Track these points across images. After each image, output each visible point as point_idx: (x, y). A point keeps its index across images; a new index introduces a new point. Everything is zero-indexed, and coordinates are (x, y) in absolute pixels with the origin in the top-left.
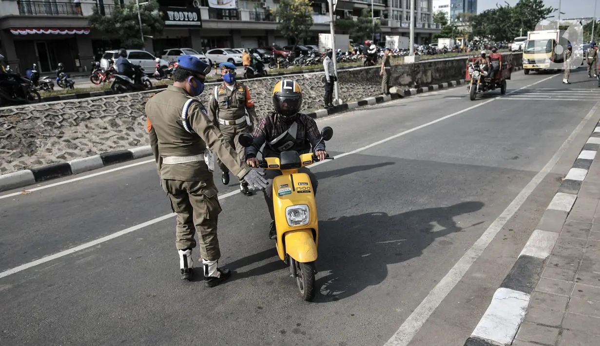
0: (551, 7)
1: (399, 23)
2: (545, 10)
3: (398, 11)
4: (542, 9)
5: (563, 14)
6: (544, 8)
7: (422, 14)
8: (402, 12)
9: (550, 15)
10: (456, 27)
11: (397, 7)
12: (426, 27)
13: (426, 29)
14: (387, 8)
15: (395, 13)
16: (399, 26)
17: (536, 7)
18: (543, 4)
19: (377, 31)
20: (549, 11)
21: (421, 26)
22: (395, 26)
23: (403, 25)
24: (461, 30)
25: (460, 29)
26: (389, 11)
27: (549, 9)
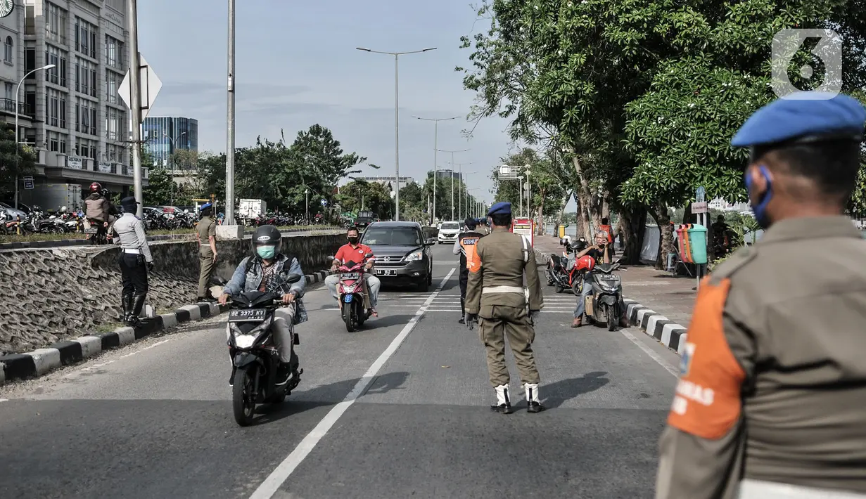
0: (354, 153)
1: (63, 159)
2: (346, 159)
3: (57, 133)
4: (339, 156)
5: (377, 168)
6: (342, 155)
7: (107, 144)
8: (66, 135)
9: (354, 167)
10: (170, 177)
11: (56, 125)
12: (119, 172)
13: (119, 176)
14: (36, 125)
15: (52, 136)
16: (63, 165)
17: (327, 152)
18: (340, 148)
19: (28, 170)
20: (352, 160)
21: (109, 169)
22: (53, 164)
23: (70, 164)
24: (181, 185)
25: (178, 181)
26: (39, 132)
27: (352, 156)
